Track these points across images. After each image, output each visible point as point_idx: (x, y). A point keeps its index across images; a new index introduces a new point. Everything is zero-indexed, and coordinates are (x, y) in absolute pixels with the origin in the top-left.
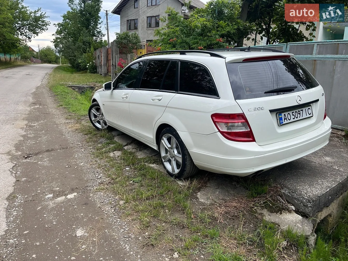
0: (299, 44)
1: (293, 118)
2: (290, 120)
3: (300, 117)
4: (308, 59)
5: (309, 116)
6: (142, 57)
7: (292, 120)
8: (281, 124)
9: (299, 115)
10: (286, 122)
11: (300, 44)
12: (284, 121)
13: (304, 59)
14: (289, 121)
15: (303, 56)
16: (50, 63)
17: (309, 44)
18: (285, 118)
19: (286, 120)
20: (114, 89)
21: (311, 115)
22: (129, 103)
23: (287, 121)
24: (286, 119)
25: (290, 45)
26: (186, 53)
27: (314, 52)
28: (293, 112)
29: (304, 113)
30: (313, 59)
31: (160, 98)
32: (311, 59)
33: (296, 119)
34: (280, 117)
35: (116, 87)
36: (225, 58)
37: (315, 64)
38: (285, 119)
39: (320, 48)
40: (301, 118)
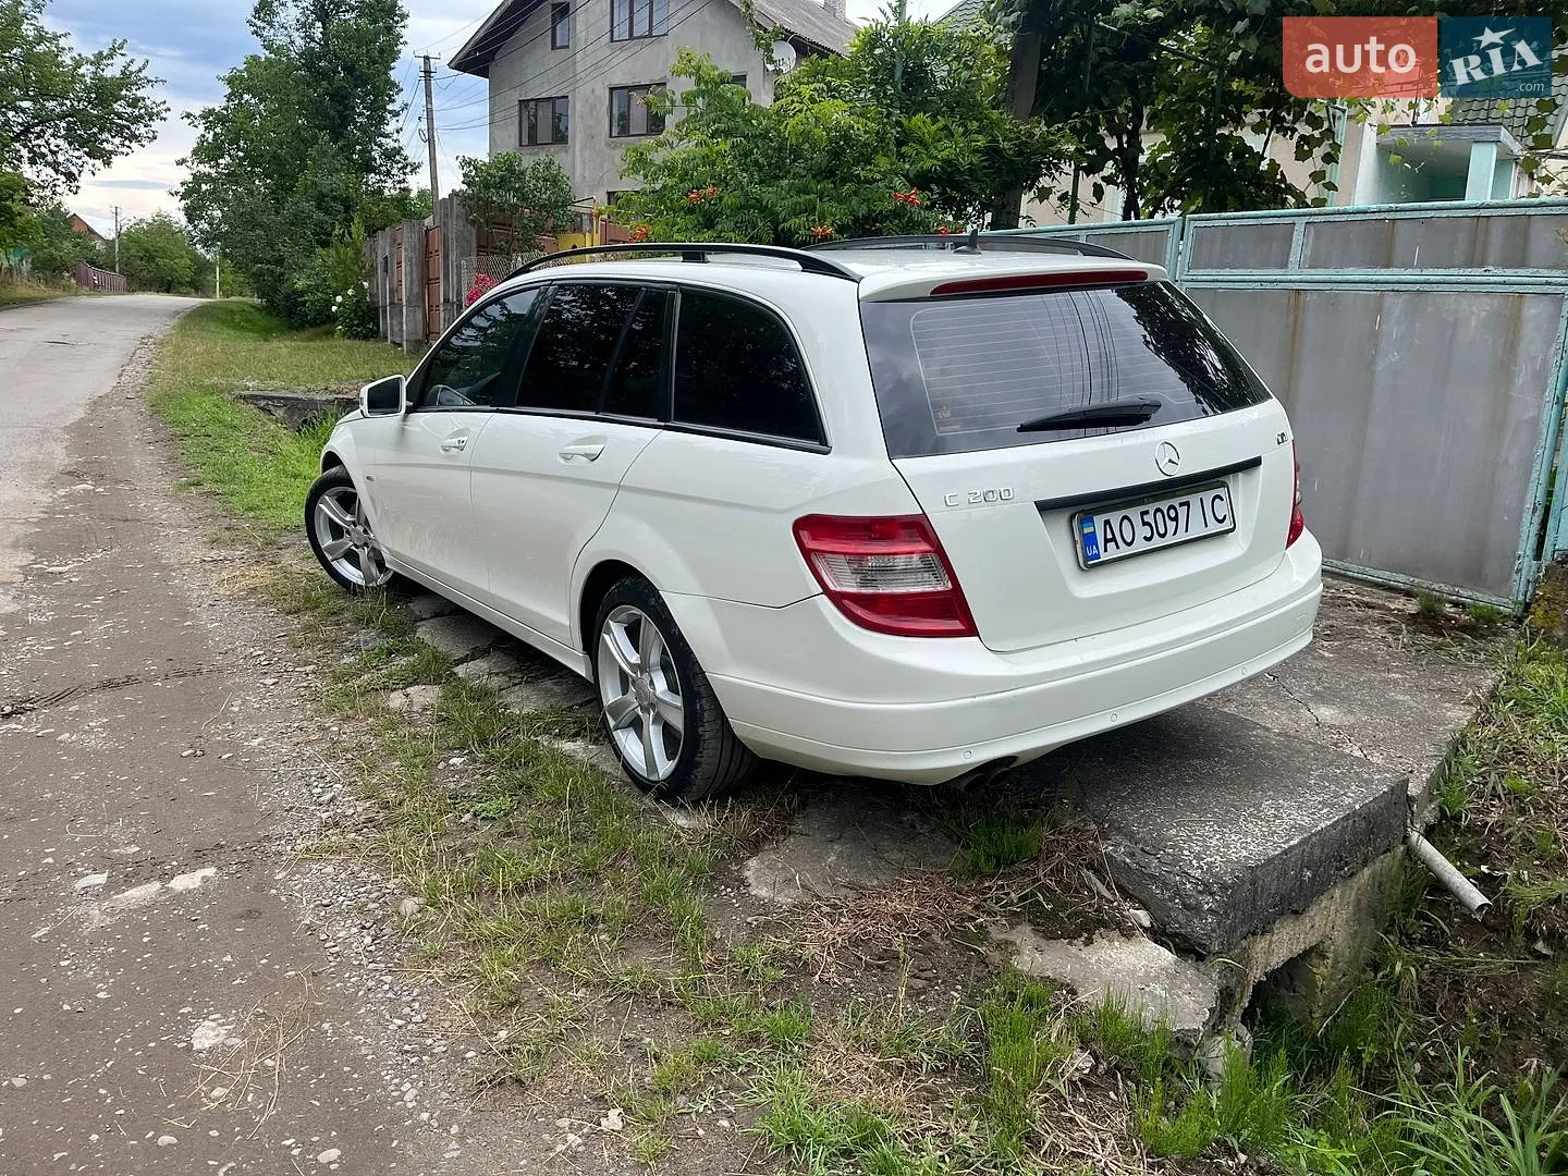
0: (1231, 223)
1: (1145, 538)
2: (1129, 544)
3: (1175, 533)
4: (1269, 286)
5: (1214, 527)
6: (528, 271)
7: (1140, 545)
8: (1090, 563)
9: (1171, 525)
10: (1112, 552)
11: (1236, 222)
12: (1106, 550)
13: (1254, 285)
14: (1125, 551)
15: (1248, 271)
16: (168, 291)
17: (1274, 221)
18: (1109, 536)
19: (1111, 545)
20: (409, 410)
21: (1227, 525)
22: (471, 469)
23: (1118, 547)
24: (1114, 539)
25: (1197, 224)
26: (708, 257)
27: (1294, 257)
28: (1147, 512)
29: (1196, 515)
30: (1291, 286)
31: (595, 448)
32: (1281, 286)
33: (1157, 542)
34: (1086, 531)
35: (422, 400)
36: (857, 280)
37: (1296, 308)
38: (1107, 541)
39: (1317, 237)
40: (1182, 536)
